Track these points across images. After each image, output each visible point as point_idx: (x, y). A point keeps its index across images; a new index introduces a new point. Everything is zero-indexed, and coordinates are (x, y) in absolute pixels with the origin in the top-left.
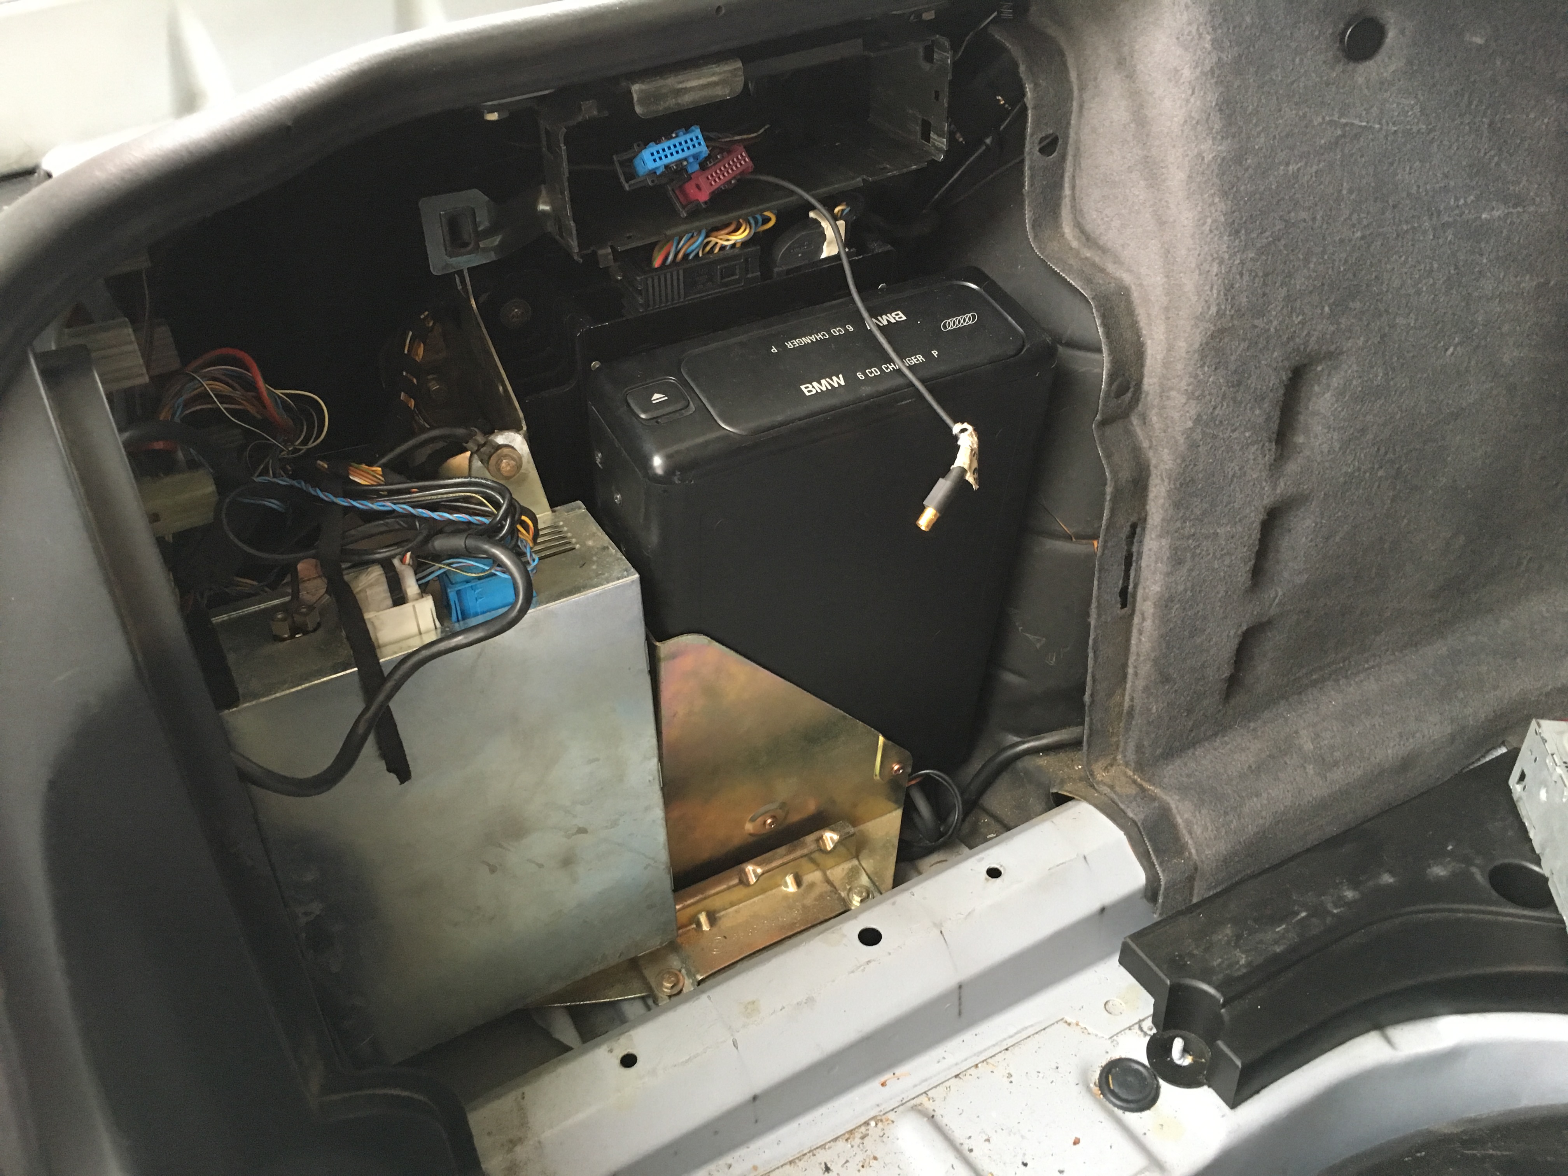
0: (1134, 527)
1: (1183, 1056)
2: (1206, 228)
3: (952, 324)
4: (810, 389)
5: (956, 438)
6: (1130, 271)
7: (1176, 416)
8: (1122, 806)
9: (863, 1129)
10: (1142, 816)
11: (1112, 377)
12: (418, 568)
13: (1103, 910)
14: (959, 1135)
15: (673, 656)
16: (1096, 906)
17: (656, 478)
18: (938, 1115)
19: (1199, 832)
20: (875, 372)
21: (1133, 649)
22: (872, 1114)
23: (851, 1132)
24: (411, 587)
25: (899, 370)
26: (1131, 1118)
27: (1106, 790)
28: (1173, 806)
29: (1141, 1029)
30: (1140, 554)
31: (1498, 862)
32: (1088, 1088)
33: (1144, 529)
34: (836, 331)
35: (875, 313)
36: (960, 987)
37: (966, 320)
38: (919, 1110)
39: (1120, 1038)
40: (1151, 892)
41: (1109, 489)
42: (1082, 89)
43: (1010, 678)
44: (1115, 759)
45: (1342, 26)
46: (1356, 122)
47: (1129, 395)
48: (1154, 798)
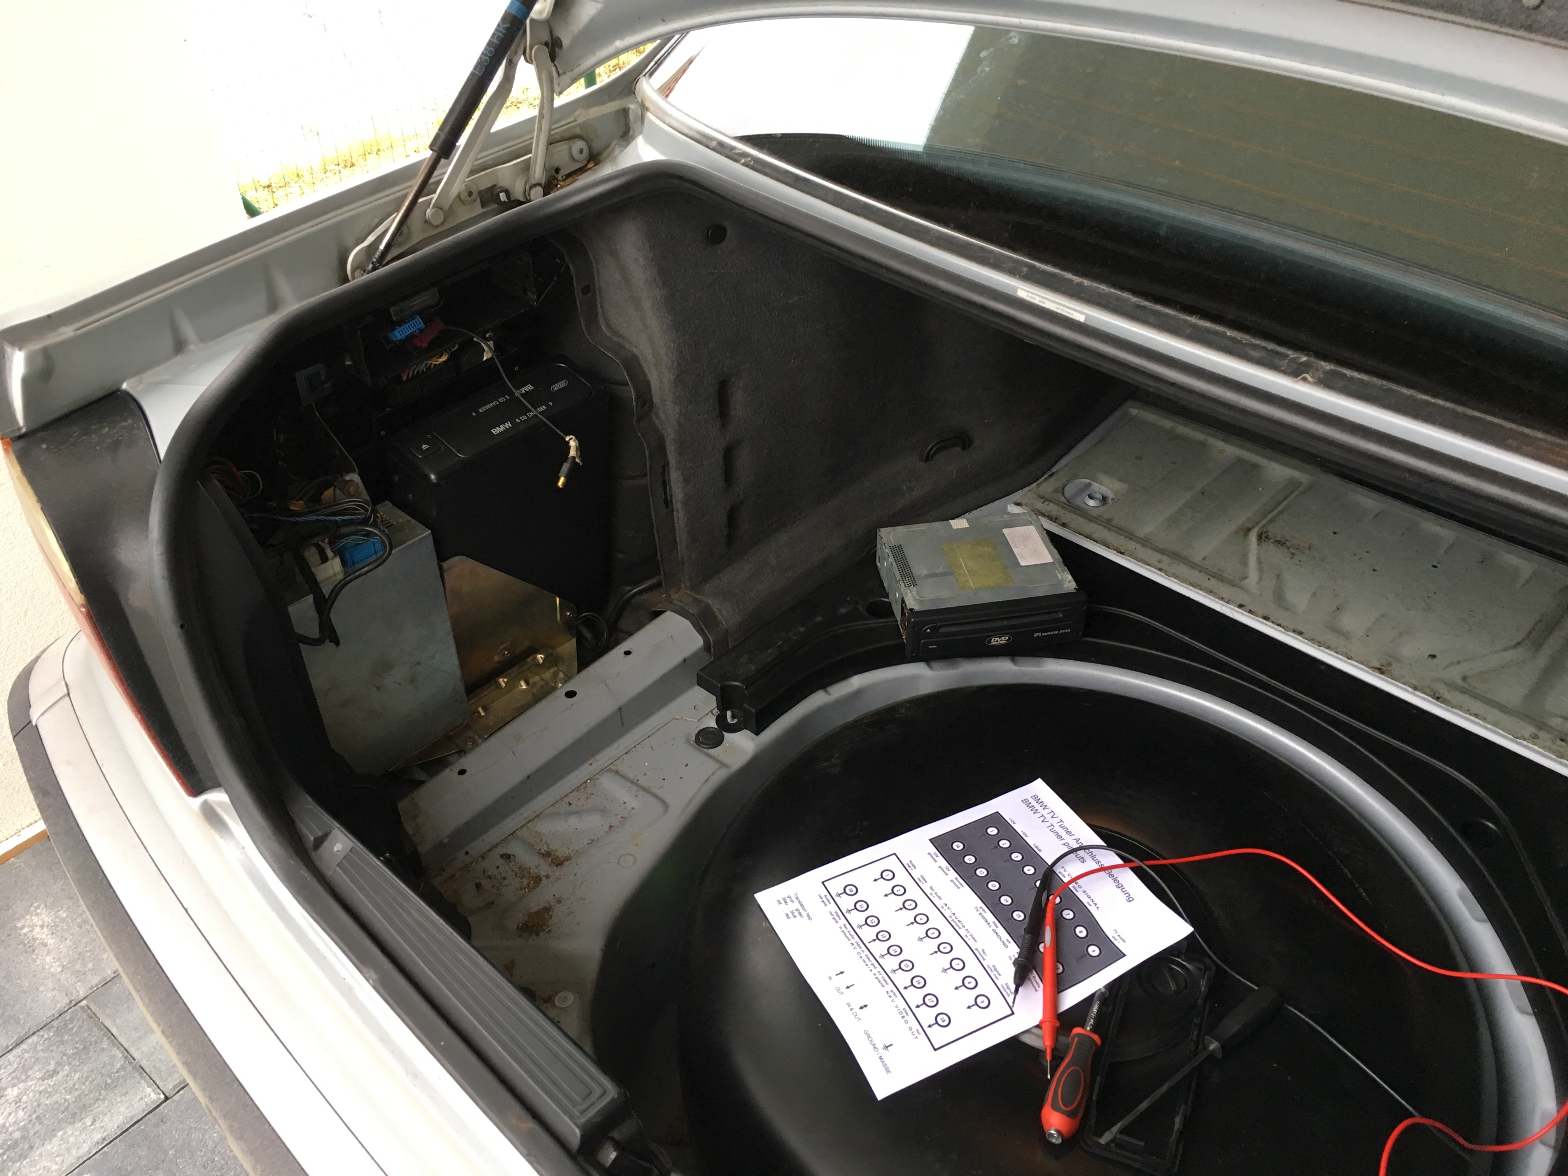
0: (664, 467)
1: (732, 720)
2: (665, 327)
3: (556, 387)
4: (496, 431)
5: (568, 442)
6: (636, 347)
7: (671, 413)
8: (686, 608)
9: (584, 785)
10: (696, 611)
11: (637, 399)
12: (331, 544)
13: (685, 660)
14: (631, 776)
15: (450, 568)
16: (679, 659)
17: (435, 484)
18: (620, 771)
19: (725, 613)
20: (524, 418)
21: (677, 528)
22: (588, 777)
23: (578, 787)
24: (330, 554)
25: (536, 415)
26: (712, 751)
27: (677, 603)
28: (711, 603)
29: (712, 713)
30: (669, 480)
31: (871, 601)
32: (690, 744)
33: (668, 468)
34: (501, 400)
35: (518, 388)
36: (620, 709)
37: (562, 384)
38: (610, 770)
39: (703, 720)
40: (707, 647)
41: (647, 452)
42: (597, 264)
43: (620, 556)
44: (680, 587)
45: (706, 231)
46: (723, 271)
47: (648, 405)
48: (701, 601)
